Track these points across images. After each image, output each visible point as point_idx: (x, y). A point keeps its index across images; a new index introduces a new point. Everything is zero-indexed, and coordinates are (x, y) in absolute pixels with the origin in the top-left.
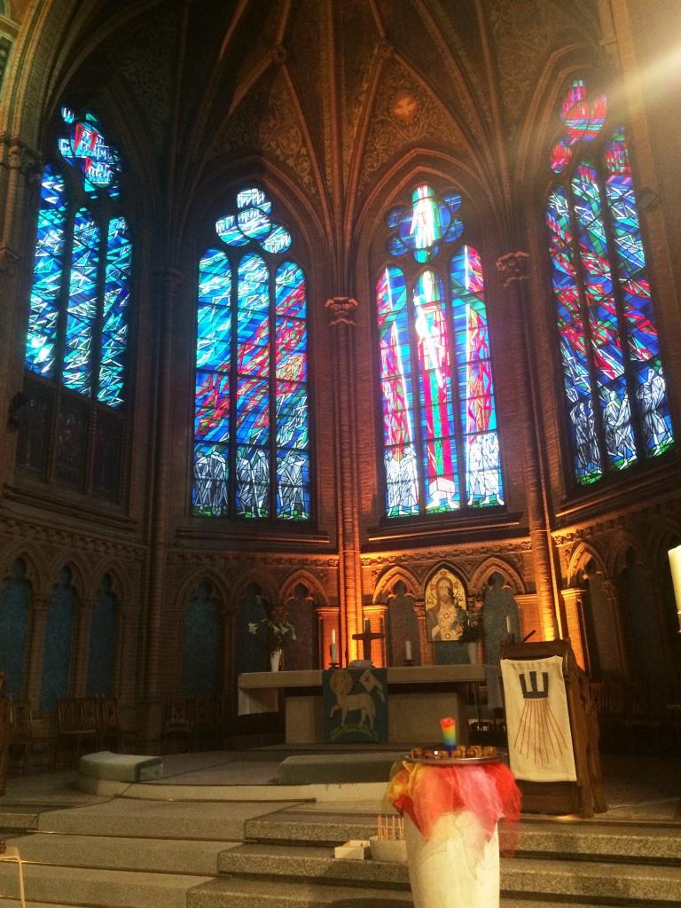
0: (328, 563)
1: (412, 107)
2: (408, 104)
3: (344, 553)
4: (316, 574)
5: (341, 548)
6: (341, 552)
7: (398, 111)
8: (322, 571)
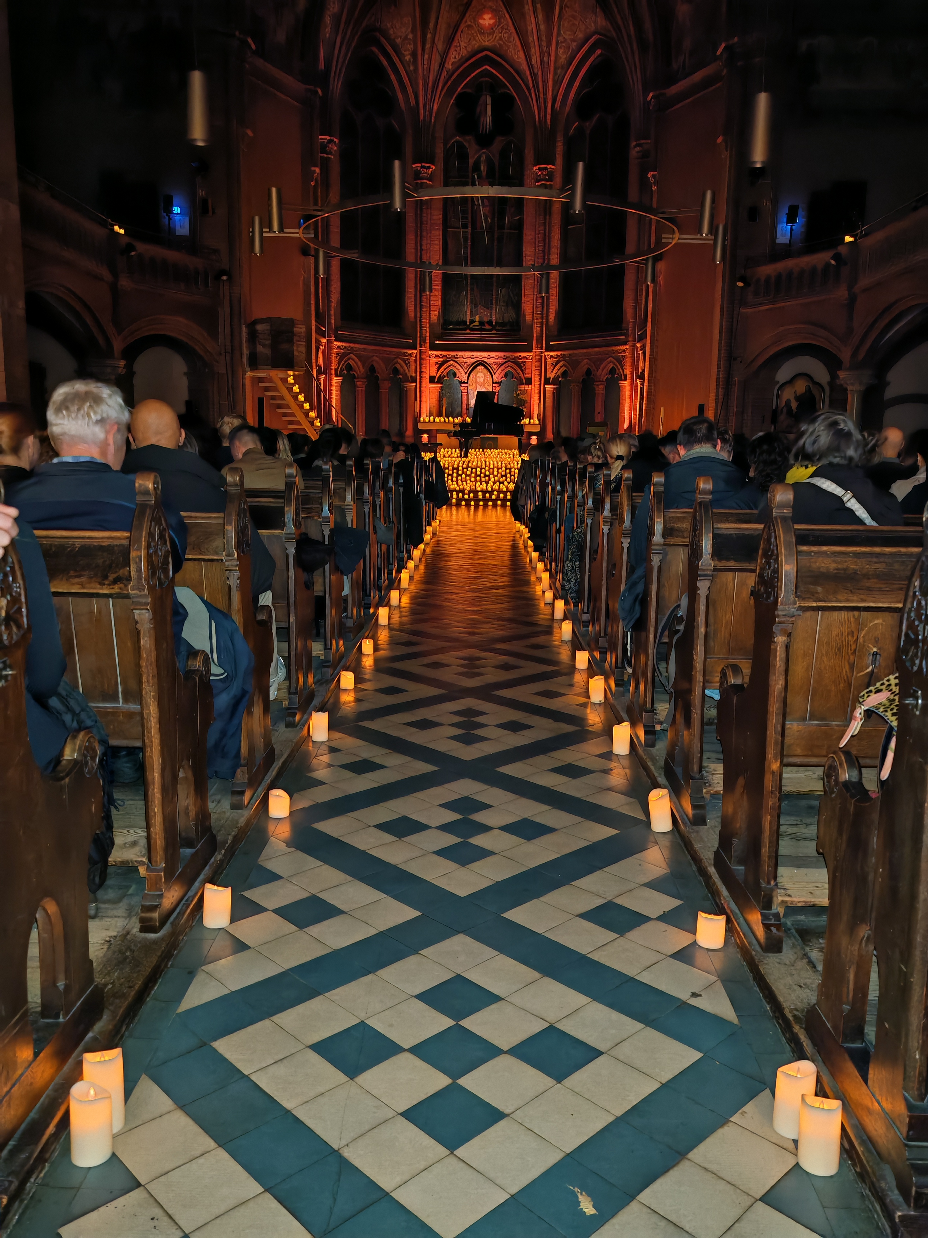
0: (410, 355)
1: (491, 22)
2: (490, 19)
3: (420, 350)
4: (404, 361)
5: (418, 346)
6: (419, 349)
7: (481, 21)
8: (408, 359)
